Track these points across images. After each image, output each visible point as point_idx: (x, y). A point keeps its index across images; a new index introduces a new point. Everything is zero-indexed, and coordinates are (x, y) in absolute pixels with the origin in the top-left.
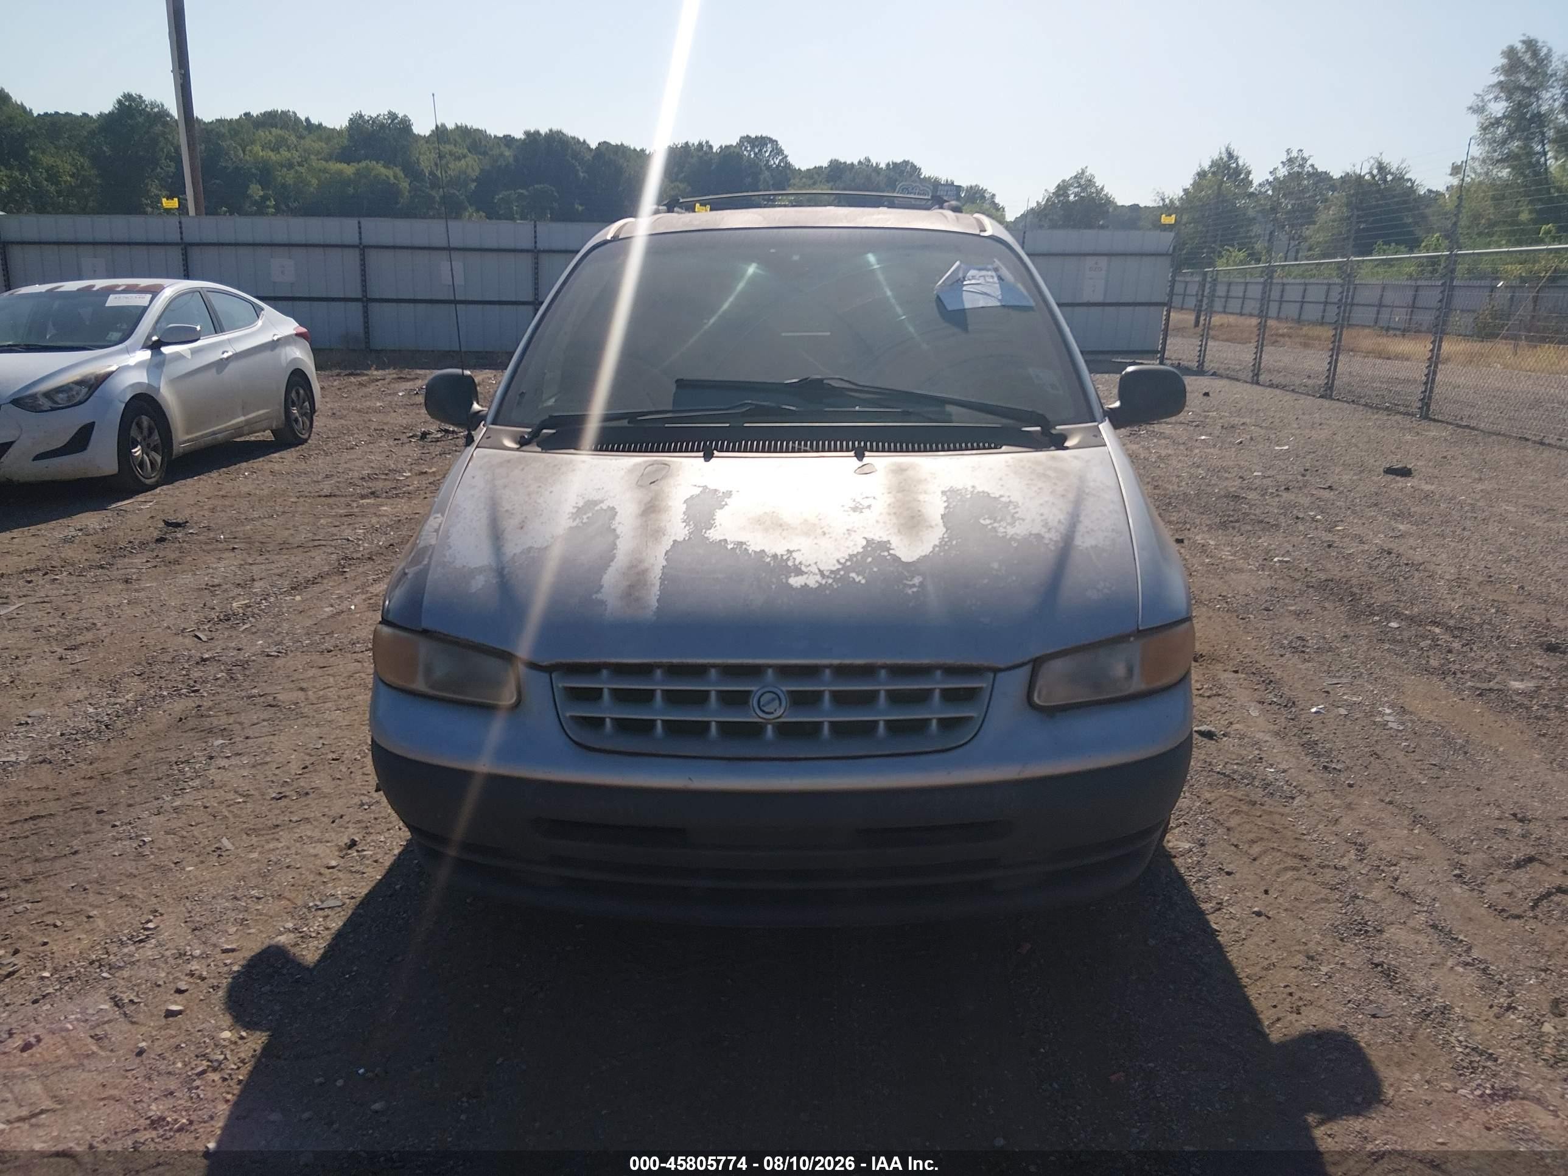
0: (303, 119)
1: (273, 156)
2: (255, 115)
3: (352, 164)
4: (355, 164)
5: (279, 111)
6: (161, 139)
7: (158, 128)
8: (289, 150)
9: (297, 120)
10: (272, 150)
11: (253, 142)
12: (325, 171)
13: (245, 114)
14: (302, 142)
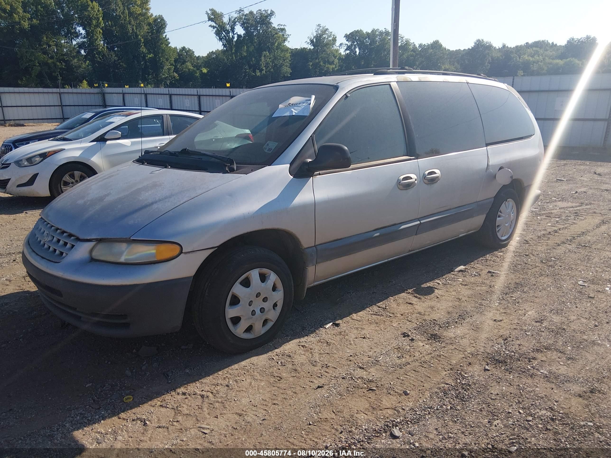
0: (551, 43)
1: (531, 59)
2: (530, 43)
3: (563, 60)
4: (565, 60)
5: (541, 41)
6: (487, 55)
7: (487, 52)
8: (539, 56)
9: (548, 43)
10: (531, 57)
11: (524, 54)
12: (551, 64)
13: (526, 43)
14: (546, 52)
